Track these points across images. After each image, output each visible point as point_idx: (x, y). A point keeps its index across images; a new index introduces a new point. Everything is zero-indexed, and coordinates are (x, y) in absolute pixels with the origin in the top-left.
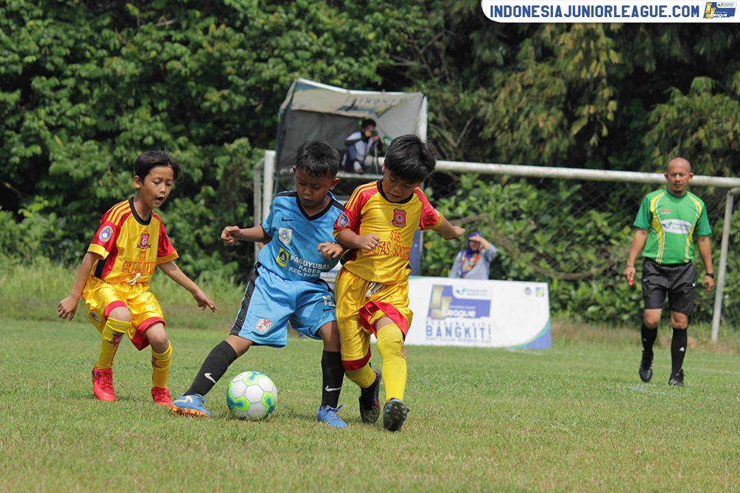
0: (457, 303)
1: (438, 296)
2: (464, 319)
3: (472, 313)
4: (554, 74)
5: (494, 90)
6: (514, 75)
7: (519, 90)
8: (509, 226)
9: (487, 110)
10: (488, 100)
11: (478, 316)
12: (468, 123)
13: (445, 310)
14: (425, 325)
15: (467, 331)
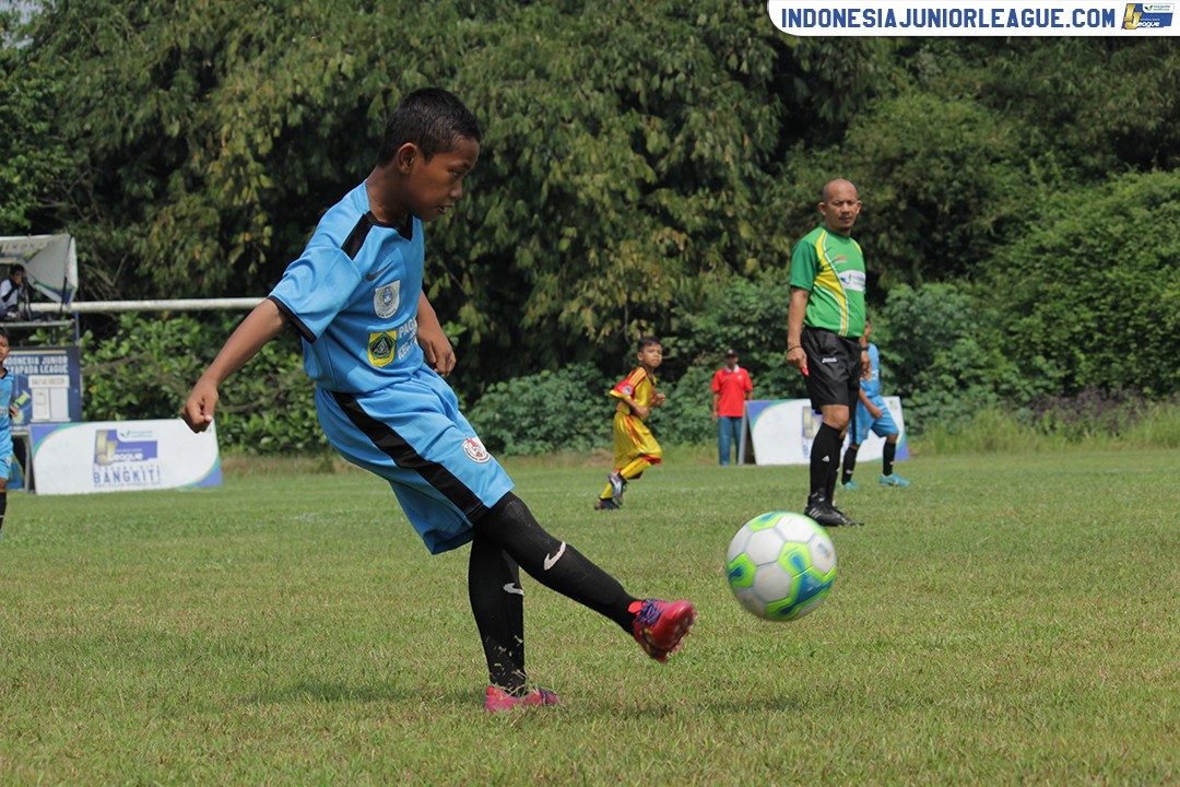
0: (123, 447)
1: (102, 441)
2: (131, 463)
3: (139, 456)
4: (206, 204)
5: (146, 225)
6: (165, 209)
7: (172, 223)
8: (174, 363)
9: (141, 246)
10: (141, 235)
11: (145, 458)
12: (123, 261)
13: (111, 455)
14: (91, 473)
15: (136, 475)
